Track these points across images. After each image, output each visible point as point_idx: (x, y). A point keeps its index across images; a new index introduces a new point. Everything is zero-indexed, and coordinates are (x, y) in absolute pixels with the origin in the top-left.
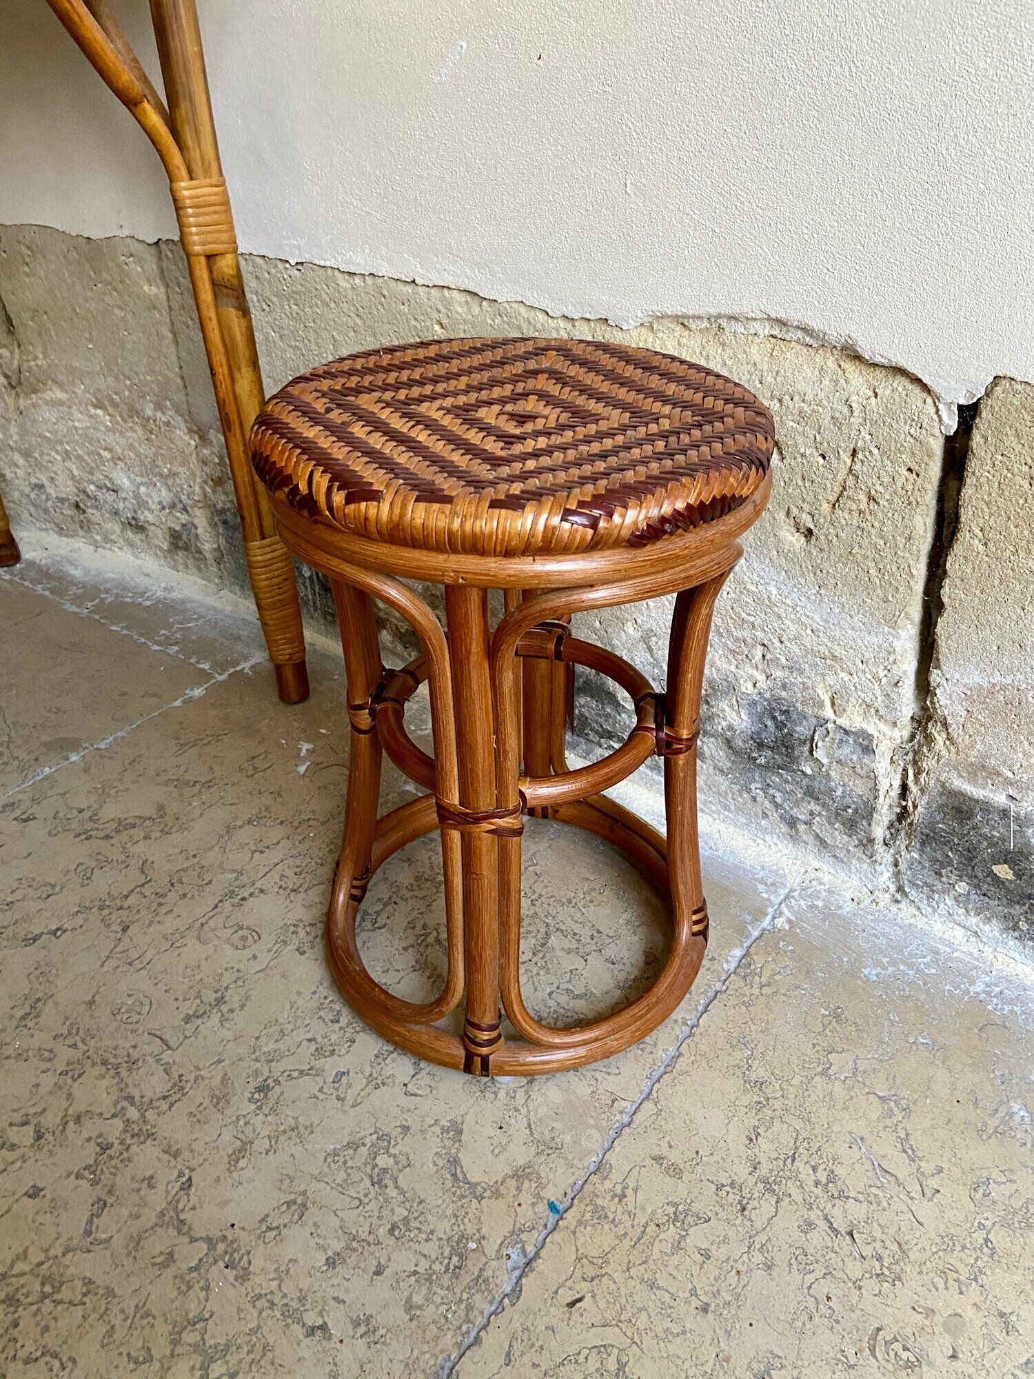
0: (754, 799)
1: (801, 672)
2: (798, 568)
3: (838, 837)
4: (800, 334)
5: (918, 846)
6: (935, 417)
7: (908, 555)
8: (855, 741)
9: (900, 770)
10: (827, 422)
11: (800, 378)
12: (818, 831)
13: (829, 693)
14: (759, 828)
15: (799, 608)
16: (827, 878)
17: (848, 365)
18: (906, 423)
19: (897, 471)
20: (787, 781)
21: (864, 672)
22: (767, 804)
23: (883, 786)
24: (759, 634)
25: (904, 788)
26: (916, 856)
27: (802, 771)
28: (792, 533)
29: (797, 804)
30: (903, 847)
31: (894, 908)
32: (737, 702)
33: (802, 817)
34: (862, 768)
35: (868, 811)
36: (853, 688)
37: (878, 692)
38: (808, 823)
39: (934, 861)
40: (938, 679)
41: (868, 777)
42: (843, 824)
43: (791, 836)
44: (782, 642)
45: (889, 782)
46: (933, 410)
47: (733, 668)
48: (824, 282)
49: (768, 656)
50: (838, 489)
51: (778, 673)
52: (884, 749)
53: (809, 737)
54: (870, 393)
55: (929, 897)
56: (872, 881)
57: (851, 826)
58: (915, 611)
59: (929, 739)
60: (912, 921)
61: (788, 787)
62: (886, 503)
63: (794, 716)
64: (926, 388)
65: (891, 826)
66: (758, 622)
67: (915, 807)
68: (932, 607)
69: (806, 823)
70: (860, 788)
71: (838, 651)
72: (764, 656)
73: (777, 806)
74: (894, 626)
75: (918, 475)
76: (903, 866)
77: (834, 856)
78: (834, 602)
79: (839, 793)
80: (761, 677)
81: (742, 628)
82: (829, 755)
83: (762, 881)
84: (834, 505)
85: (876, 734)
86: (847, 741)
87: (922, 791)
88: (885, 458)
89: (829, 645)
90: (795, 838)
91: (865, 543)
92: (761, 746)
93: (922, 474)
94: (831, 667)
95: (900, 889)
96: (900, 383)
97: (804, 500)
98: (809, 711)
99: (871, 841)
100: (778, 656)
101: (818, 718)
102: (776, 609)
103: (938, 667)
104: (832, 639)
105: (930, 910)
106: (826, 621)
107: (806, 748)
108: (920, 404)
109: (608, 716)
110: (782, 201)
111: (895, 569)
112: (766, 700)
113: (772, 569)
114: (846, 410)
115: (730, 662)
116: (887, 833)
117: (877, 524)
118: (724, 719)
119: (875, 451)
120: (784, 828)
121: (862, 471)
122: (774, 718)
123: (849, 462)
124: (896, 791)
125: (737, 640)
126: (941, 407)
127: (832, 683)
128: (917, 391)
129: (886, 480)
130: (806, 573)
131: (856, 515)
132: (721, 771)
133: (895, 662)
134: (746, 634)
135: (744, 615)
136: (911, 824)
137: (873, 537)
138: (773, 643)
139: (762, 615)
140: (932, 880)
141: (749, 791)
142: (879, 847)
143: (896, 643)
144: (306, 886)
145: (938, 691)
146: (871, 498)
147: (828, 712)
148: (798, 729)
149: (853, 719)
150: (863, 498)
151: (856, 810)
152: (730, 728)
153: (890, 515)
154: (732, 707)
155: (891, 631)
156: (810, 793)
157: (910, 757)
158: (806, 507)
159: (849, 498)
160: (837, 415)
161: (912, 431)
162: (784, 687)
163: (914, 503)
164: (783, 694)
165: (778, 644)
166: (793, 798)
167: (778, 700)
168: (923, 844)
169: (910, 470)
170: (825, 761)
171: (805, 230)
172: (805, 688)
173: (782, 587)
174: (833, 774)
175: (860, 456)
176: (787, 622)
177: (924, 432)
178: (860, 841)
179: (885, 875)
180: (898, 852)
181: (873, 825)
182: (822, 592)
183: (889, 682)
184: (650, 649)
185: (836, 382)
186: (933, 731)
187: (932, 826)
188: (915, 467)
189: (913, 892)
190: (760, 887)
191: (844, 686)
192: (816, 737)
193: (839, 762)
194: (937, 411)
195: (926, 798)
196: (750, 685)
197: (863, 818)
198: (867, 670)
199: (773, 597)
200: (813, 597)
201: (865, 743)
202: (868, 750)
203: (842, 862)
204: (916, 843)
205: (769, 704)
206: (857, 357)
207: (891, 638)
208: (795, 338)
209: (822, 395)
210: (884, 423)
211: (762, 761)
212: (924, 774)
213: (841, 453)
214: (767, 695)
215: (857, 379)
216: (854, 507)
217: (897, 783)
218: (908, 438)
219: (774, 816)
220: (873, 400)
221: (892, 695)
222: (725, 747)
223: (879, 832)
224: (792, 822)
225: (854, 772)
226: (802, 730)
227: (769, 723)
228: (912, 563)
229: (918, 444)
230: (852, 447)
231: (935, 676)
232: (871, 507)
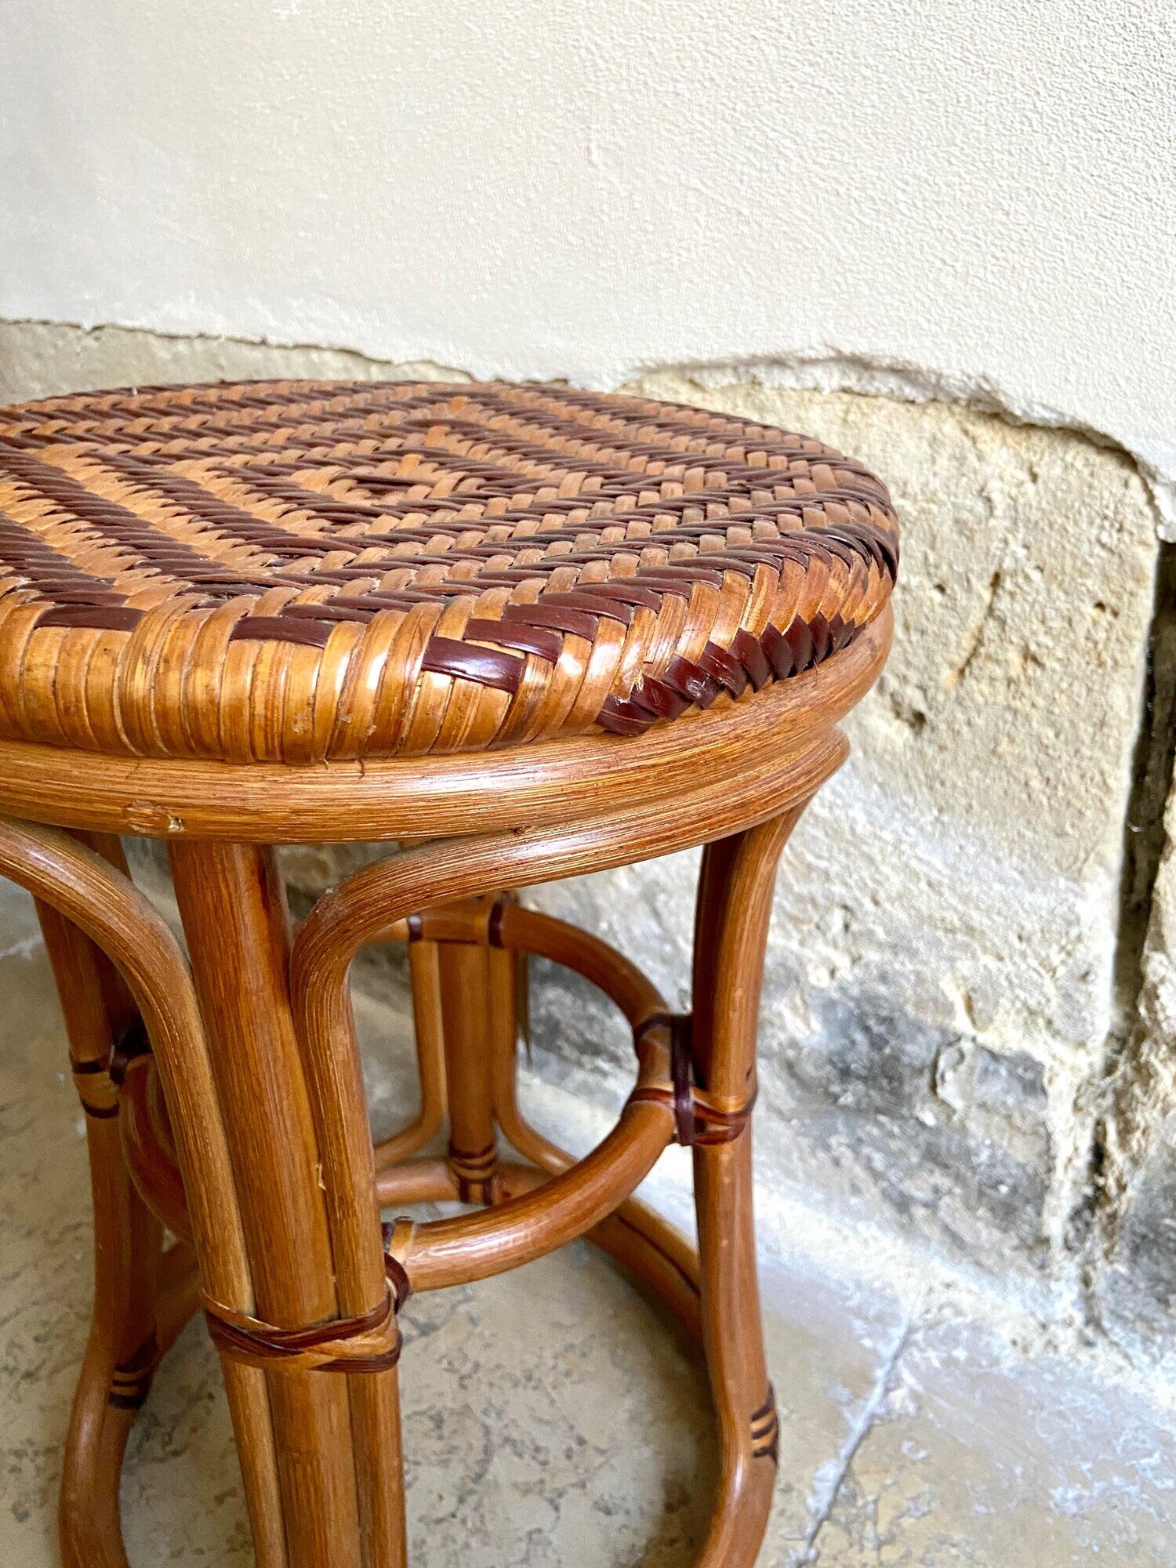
0: (837, 1162)
1: (913, 954)
2: (901, 778)
3: (982, 1230)
4: (893, 382)
5: (1126, 1253)
6: (1147, 510)
7: (1098, 754)
8: (1010, 1073)
9: (1090, 1122)
10: (946, 529)
11: (897, 457)
12: (948, 1220)
13: (963, 990)
14: (846, 1210)
15: (904, 847)
16: (966, 1302)
17: (982, 431)
18: (1091, 523)
19: (1077, 609)
20: (891, 1135)
21: (1024, 956)
22: (859, 1171)
23: (1063, 1151)
24: (838, 889)
25: (1099, 1155)
26: (1123, 1269)
27: (917, 1119)
28: (888, 721)
29: (910, 1172)
30: (1098, 1254)
31: (1084, 1356)
32: (804, 1002)
33: (918, 1195)
34: (1023, 1117)
35: (1038, 1191)
36: (1005, 983)
37: (1050, 989)
38: (931, 1206)
39: (1156, 1279)
40: (1162, 971)
41: (1035, 1133)
42: (992, 1210)
43: (902, 1227)
44: (876, 903)
45: (1072, 1142)
46: (1141, 498)
47: (794, 945)
48: (938, 284)
49: (855, 927)
50: (968, 643)
51: (872, 956)
52: (1062, 1087)
53: (928, 1062)
54: (1024, 476)
55: (1145, 1340)
56: (1042, 1306)
57: (1005, 1213)
58: (1113, 852)
59: (1144, 1074)
60: (1117, 1379)
61: (895, 1145)
62: (1057, 666)
63: (902, 1027)
64: (1127, 459)
65: (1076, 1214)
66: (835, 869)
67: (1122, 1188)
68: (1146, 844)
69: (926, 1205)
70: (1022, 1152)
71: (977, 919)
72: (847, 927)
73: (877, 1176)
74: (1077, 877)
75: (1115, 614)
76: (1099, 1285)
77: (978, 1264)
78: (966, 836)
79: (984, 1156)
80: (842, 962)
81: (808, 879)
82: (966, 1095)
83: (859, 1312)
84: (962, 672)
85: (1047, 1062)
86: (996, 1072)
87: (1135, 1161)
88: (1054, 587)
89: (961, 908)
90: (908, 1230)
91: (1021, 734)
92: (845, 1074)
93: (1124, 612)
94: (965, 947)
95: (1093, 1321)
96: (1078, 455)
97: (908, 664)
98: (928, 1019)
99: (1044, 1241)
100: (871, 926)
101: (943, 1031)
102: (865, 848)
103: (1160, 946)
104: (965, 899)
105: (1146, 1359)
106: (954, 868)
107: (924, 1081)
108: (1117, 488)
109: (591, 1019)
110: (859, 148)
111: (1075, 779)
112: (852, 999)
113: (857, 782)
114: (980, 507)
115: (788, 935)
116: (1069, 1227)
117: (1041, 702)
118: (783, 1028)
119: (1036, 576)
120: (889, 1212)
121: (1012, 611)
122: (867, 1029)
123: (987, 596)
124: (1085, 1158)
125: (800, 899)
126: (1158, 491)
127: (967, 973)
128: (1109, 467)
129: (1057, 624)
130: (916, 787)
131: (1001, 687)
132: (780, 1113)
133: (1079, 938)
134: (816, 889)
135: (810, 858)
136: (1113, 1216)
137: (1034, 725)
138: (861, 905)
139: (842, 858)
140: (1152, 1309)
141: (827, 1148)
142: (1057, 1252)
143: (1081, 908)
144: (49, 1365)
145: (1161, 991)
146: (1029, 657)
147: (961, 1022)
148: (909, 1048)
149: (1007, 1035)
150: (1014, 657)
151: (1014, 1190)
152: (794, 1044)
153: (1064, 685)
154: (794, 1009)
155: (1072, 885)
156: (933, 1156)
157: (1109, 1100)
158: (913, 676)
159: (989, 657)
160: (965, 515)
161: (1105, 538)
162: (883, 978)
163: (1110, 663)
164: (882, 989)
165: (869, 906)
166: (903, 1163)
167: (873, 999)
168: (1136, 1250)
169: (1100, 606)
170: (958, 1104)
171: (901, 196)
172: (920, 980)
173: (876, 811)
174: (972, 1126)
175: (1008, 584)
176: (885, 869)
177: (1126, 537)
178: (1022, 1240)
179: (1066, 1299)
180: (1089, 1261)
181: (1046, 1215)
182: (945, 818)
183: (1071, 973)
184: (656, 914)
185: (961, 460)
186: (1152, 1058)
187: (1152, 1221)
188: (1110, 600)
189: (1117, 1330)
190: (859, 1325)
191: (989, 977)
192: (942, 1064)
193: (983, 1106)
194: (1151, 499)
195: (1141, 1174)
196: (824, 973)
197: (1027, 1201)
198: (1029, 952)
199: (859, 829)
200: (929, 828)
201: (1029, 1076)
202: (1034, 1088)
203: (991, 1272)
204: (1122, 1248)
205: (858, 1006)
206: (995, 413)
207: (1071, 898)
208: (885, 390)
209: (935, 484)
210: (1051, 525)
211: (847, 1099)
212: (1138, 1134)
213: (974, 580)
214: (855, 991)
215: (999, 452)
216: (999, 672)
217: (1086, 1142)
218: (1097, 550)
219: (872, 1191)
220: (1029, 487)
221: (1077, 996)
222: (784, 1075)
223: (1056, 1225)
224: (903, 1204)
225: (1011, 1124)
226: (916, 1051)
227: (859, 1037)
228: (1106, 767)
229: (1116, 560)
230: (992, 569)
231: (1155, 965)
232: (1030, 672)
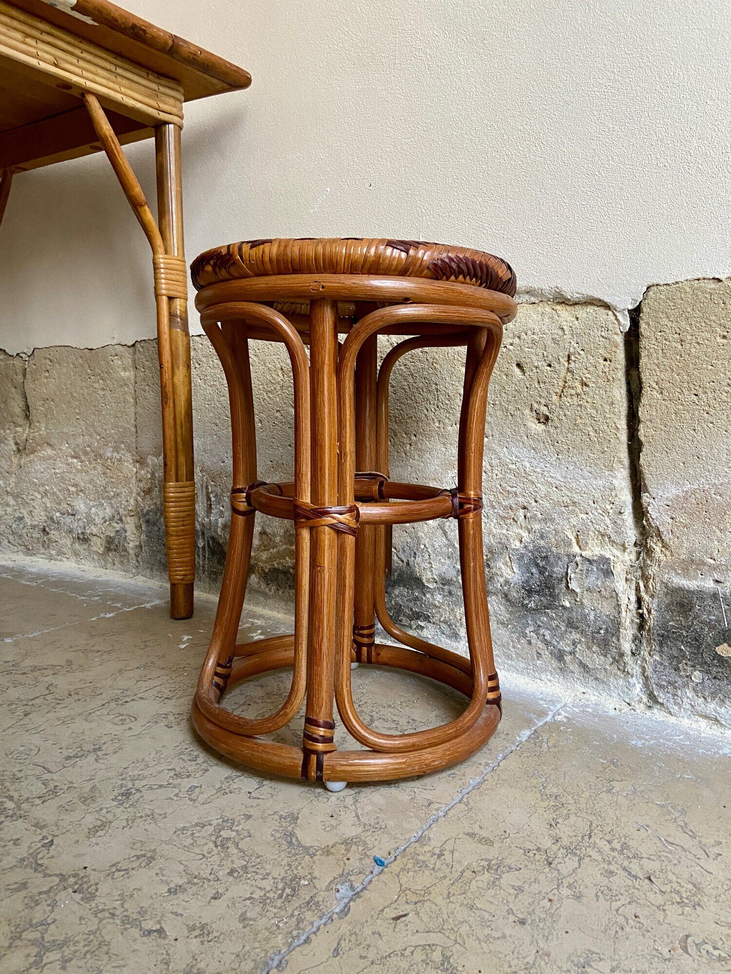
0: (530, 643)
1: (552, 520)
2: (542, 444)
3: (596, 660)
4: (527, 297)
5: (658, 649)
6: (615, 322)
7: (612, 416)
8: (597, 568)
9: (633, 587)
10: (550, 343)
11: (530, 321)
12: (581, 658)
13: (575, 533)
14: (537, 669)
15: (545, 473)
16: (593, 698)
17: (558, 307)
18: (598, 330)
19: (597, 362)
20: (552, 619)
21: (596, 509)
22: (541, 645)
23: (624, 601)
24: (520, 499)
25: (639, 601)
26: (657, 658)
27: (563, 606)
28: (535, 424)
29: (562, 637)
30: (646, 654)
31: (649, 713)
32: (510, 558)
33: (567, 649)
34: (606, 590)
35: (616, 626)
36: (590, 524)
37: (608, 522)
38: (572, 653)
39: (672, 658)
40: (648, 500)
41: (612, 597)
42: (599, 646)
43: (561, 669)
44: (536, 502)
45: (627, 597)
46: (613, 318)
47: (504, 531)
48: (538, 260)
49: (528, 515)
50: (561, 384)
51: (536, 526)
52: (619, 570)
53: (564, 574)
54: (574, 319)
55: (674, 695)
56: (628, 694)
57: (605, 645)
58: (624, 455)
59: (649, 552)
60: (665, 719)
61: (554, 624)
62: (593, 385)
63: (552, 559)
64: (607, 306)
65: (635, 639)
66: (519, 490)
67: (649, 612)
68: (635, 447)
69: (570, 653)
70: (606, 609)
71: (577, 498)
72: (525, 517)
73: (547, 643)
74: (611, 469)
75: (611, 361)
76: (649, 672)
77: (596, 679)
78: (569, 462)
79: (592, 617)
80: (525, 534)
81: (508, 498)
82: (581, 586)
84: (560, 396)
85: (612, 558)
86: (592, 570)
87: (652, 596)
88: (589, 355)
89: (569, 495)
90: (563, 670)
91: (584, 414)
92: (530, 592)
93: (613, 359)
94: (573, 512)
95: (652, 697)
96: (590, 309)
97: (540, 396)
98: (562, 551)
99: (622, 655)
100: (535, 512)
101: (568, 556)
102: (530, 478)
103: (647, 491)
104: (570, 490)
105: (676, 708)
106: (565, 477)
107: (563, 585)
108: (605, 317)
109: (417, 599)
110: (510, 223)
111: (606, 428)
112: (530, 551)
113: (525, 450)
114: (560, 333)
115: (502, 528)
116: (633, 645)
117: (589, 400)
118: (502, 576)
119: (582, 353)
120: (555, 663)
121: (575, 367)
122: (537, 565)
123: (566, 364)
124: (633, 606)
125: (505, 508)
126: (618, 314)
127: (575, 523)
128: (602, 310)
129: (591, 369)
130: (548, 446)
131: (575, 398)
132: (503, 624)
133: (616, 496)
134: (511, 501)
135: (509, 488)
136: (649, 630)
137: (589, 410)
138: (531, 504)
139: (521, 485)
140: (674, 677)
141: (525, 636)
142: (628, 659)
143: (615, 482)
144: (178, 696)
145: (649, 508)
146: (584, 384)
147: (576, 549)
148: (555, 569)
149: (594, 550)
150: (577, 384)
151: (607, 630)
152: (507, 582)
153: (597, 392)
154: (506, 564)
155: (610, 473)
156: (571, 625)
157: (639, 573)
158: (543, 401)
159: (569, 387)
160: (556, 336)
161: (603, 334)
162: (542, 537)
163: (611, 379)
164: (542, 542)
165: (534, 504)
166: (558, 633)
167: (538, 549)
168: (661, 645)
169: (605, 360)
170: (578, 590)
171: (524, 235)
172: (557, 532)
173: (533, 460)
174: (585, 601)
175: (573, 358)
176: (538, 485)
177: (610, 332)
178: (614, 658)
179: (637, 688)
180: (644, 660)
181: (622, 641)
182: (560, 457)
183: (615, 512)
184: (445, 533)
185: (552, 318)
186: (652, 544)
187: (664, 626)
188: (607, 356)
189: (661, 695)
191: (584, 524)
192: (569, 571)
193: (588, 590)
194: (617, 319)
195: (656, 600)
196: (518, 543)
197: (613, 635)
198: (598, 507)
199: (527, 470)
200: (555, 463)
201: (605, 567)
202: (608, 573)
203: (603, 682)
204: (655, 646)
205: (533, 554)
206: (562, 301)
207: (611, 479)
208: (524, 300)
209: (544, 328)
210: (585, 333)
211: (532, 605)
212: (651, 580)
213: (561, 359)
214: (531, 547)
215: (565, 314)
216: (573, 392)
217: (633, 598)
218: (601, 339)
219: (546, 654)
220: (576, 322)
221: (618, 521)
222: (503, 601)
223: (627, 646)
224: (560, 656)
225: (601, 595)
226: (558, 570)
227: (534, 570)
228: (616, 421)
229: (608, 341)
230: (567, 354)
231: (645, 498)
232: (584, 390)
